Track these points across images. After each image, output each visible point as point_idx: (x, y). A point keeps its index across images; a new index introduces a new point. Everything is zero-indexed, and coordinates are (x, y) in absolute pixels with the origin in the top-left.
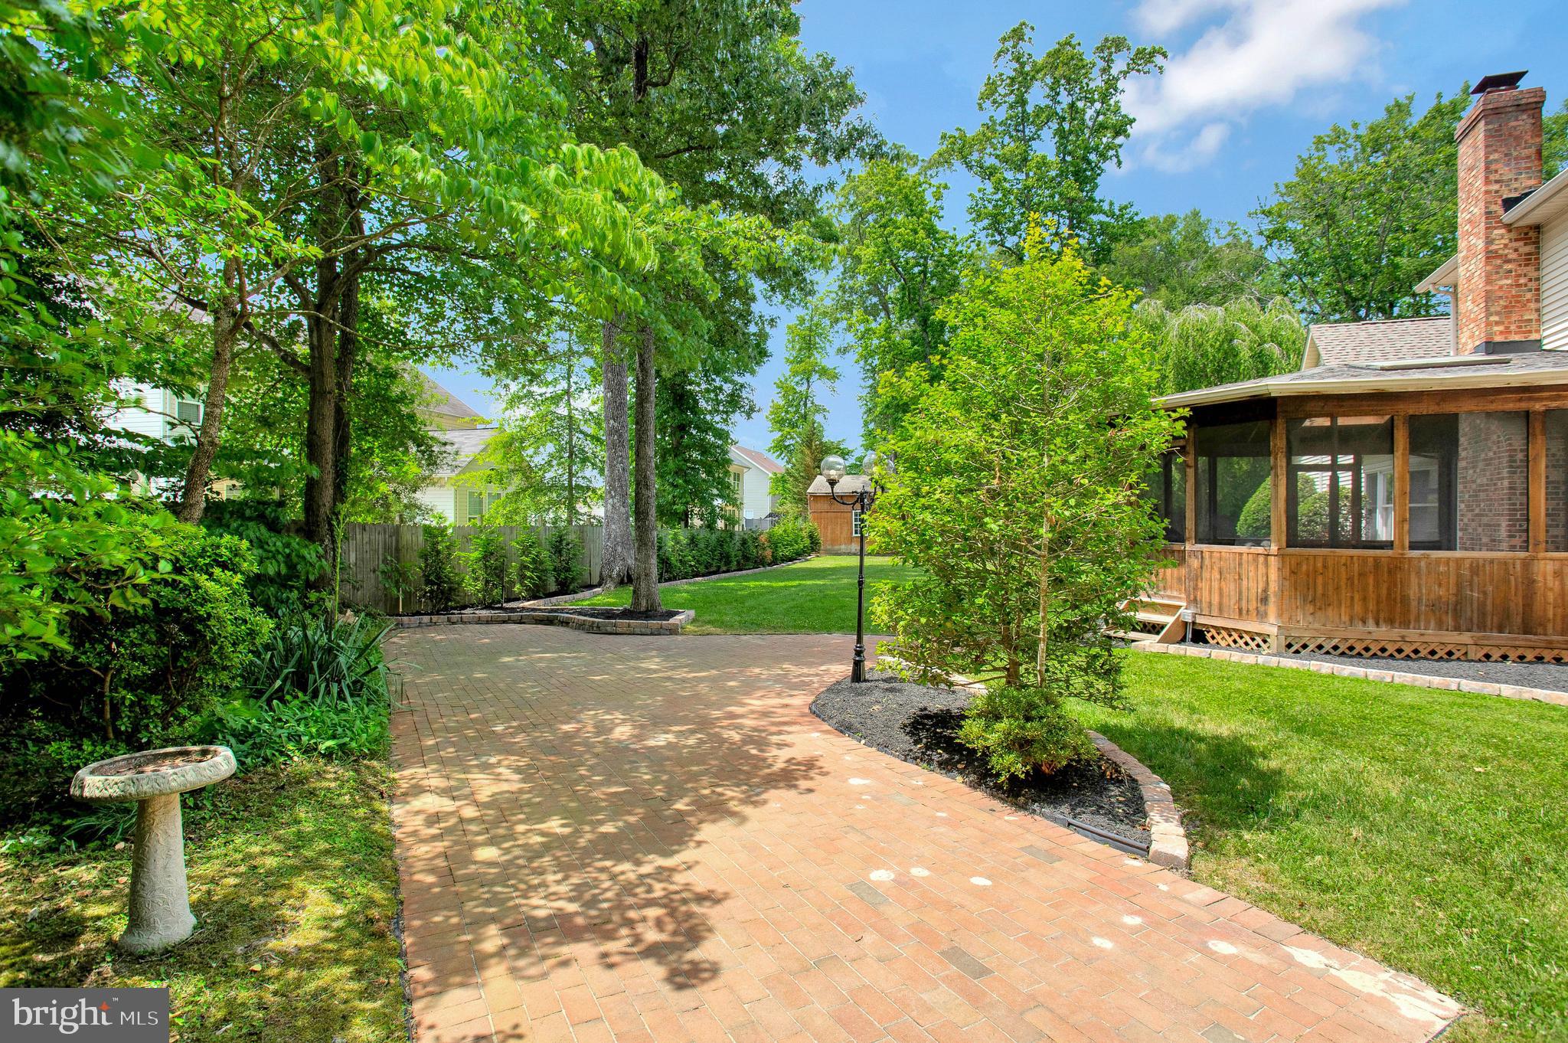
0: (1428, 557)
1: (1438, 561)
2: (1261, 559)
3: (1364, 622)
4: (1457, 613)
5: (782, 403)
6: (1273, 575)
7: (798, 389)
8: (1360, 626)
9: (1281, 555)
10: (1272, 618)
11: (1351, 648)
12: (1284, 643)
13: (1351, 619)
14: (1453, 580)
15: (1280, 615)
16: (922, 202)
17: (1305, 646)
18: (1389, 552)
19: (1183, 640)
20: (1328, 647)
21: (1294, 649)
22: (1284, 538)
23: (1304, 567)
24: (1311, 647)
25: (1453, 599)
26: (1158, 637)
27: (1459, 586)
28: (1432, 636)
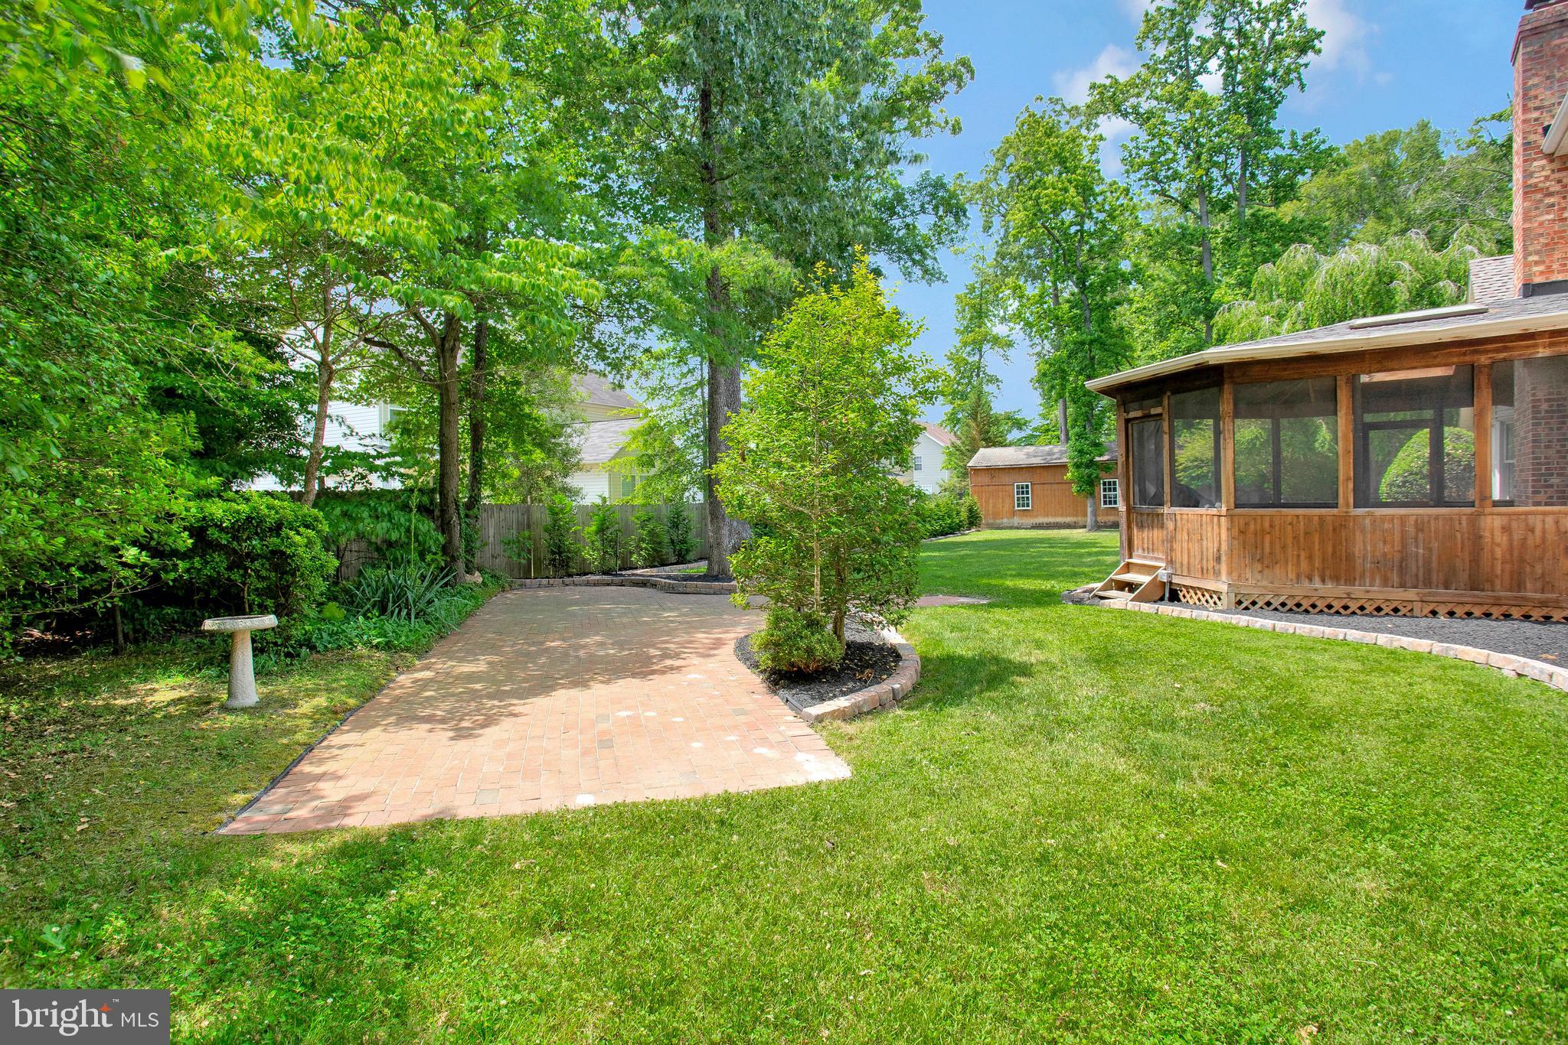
0: (1372, 515)
1: (1383, 518)
2: (1215, 519)
3: (1310, 579)
4: (1402, 570)
5: (953, 374)
6: (1224, 536)
7: (970, 360)
8: (1306, 583)
9: (1230, 516)
10: (1224, 577)
11: (1298, 605)
12: (1233, 600)
13: (1298, 577)
14: (1397, 537)
15: (1230, 573)
16: (1075, 157)
17: (1254, 603)
18: (1335, 511)
19: (1162, 599)
20: (1276, 603)
21: (1243, 605)
22: (1232, 500)
23: (1252, 527)
24: (1260, 604)
25: (1397, 556)
26: (1132, 595)
27: (1404, 545)
28: (1378, 593)
